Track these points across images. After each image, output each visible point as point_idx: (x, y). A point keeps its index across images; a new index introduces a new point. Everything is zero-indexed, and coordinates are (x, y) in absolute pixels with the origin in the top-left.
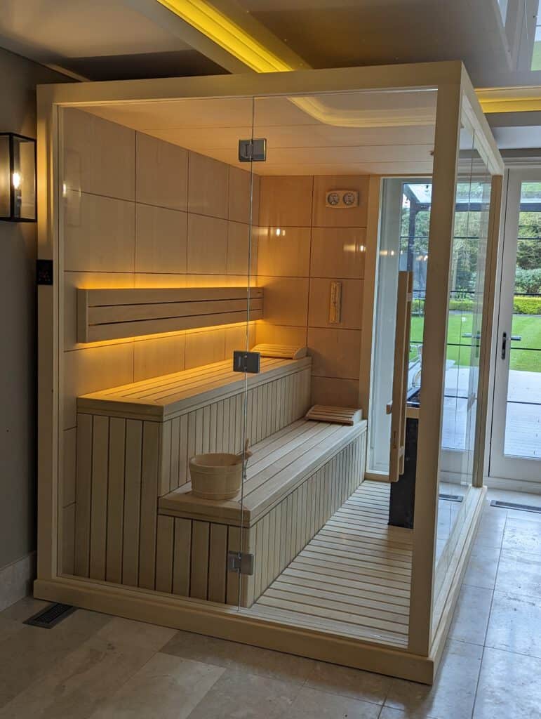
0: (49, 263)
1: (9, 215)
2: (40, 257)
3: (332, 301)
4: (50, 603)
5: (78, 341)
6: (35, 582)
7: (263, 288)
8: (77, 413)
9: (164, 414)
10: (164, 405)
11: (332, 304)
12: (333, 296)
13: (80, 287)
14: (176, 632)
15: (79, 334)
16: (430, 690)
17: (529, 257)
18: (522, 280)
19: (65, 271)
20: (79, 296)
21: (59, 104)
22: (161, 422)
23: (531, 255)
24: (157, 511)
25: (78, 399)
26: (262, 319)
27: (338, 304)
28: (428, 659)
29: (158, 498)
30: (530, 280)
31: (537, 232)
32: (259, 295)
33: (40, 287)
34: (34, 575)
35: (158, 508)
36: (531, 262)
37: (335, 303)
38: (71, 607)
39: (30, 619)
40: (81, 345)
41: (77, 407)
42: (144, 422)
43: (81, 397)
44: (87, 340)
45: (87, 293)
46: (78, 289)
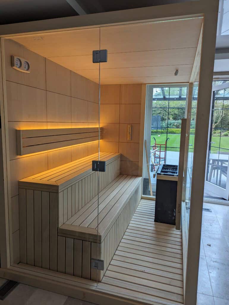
3: (128, 132)
5: (17, 155)
7: (102, 128)
8: (19, 188)
9: (59, 189)
10: (59, 185)
11: (128, 133)
12: (128, 130)
13: (18, 129)
14: (67, 297)
15: (18, 152)
19: (8, 121)
20: (17, 134)
22: (58, 193)
23: (177, 116)
24: (57, 234)
25: (19, 182)
27: (130, 134)
29: (58, 228)
35: (57, 233)
37: (129, 133)
38: (17, 282)
40: (19, 157)
41: (19, 185)
42: (50, 193)
43: (20, 180)
44: (22, 154)
45: (21, 132)
46: (16, 130)
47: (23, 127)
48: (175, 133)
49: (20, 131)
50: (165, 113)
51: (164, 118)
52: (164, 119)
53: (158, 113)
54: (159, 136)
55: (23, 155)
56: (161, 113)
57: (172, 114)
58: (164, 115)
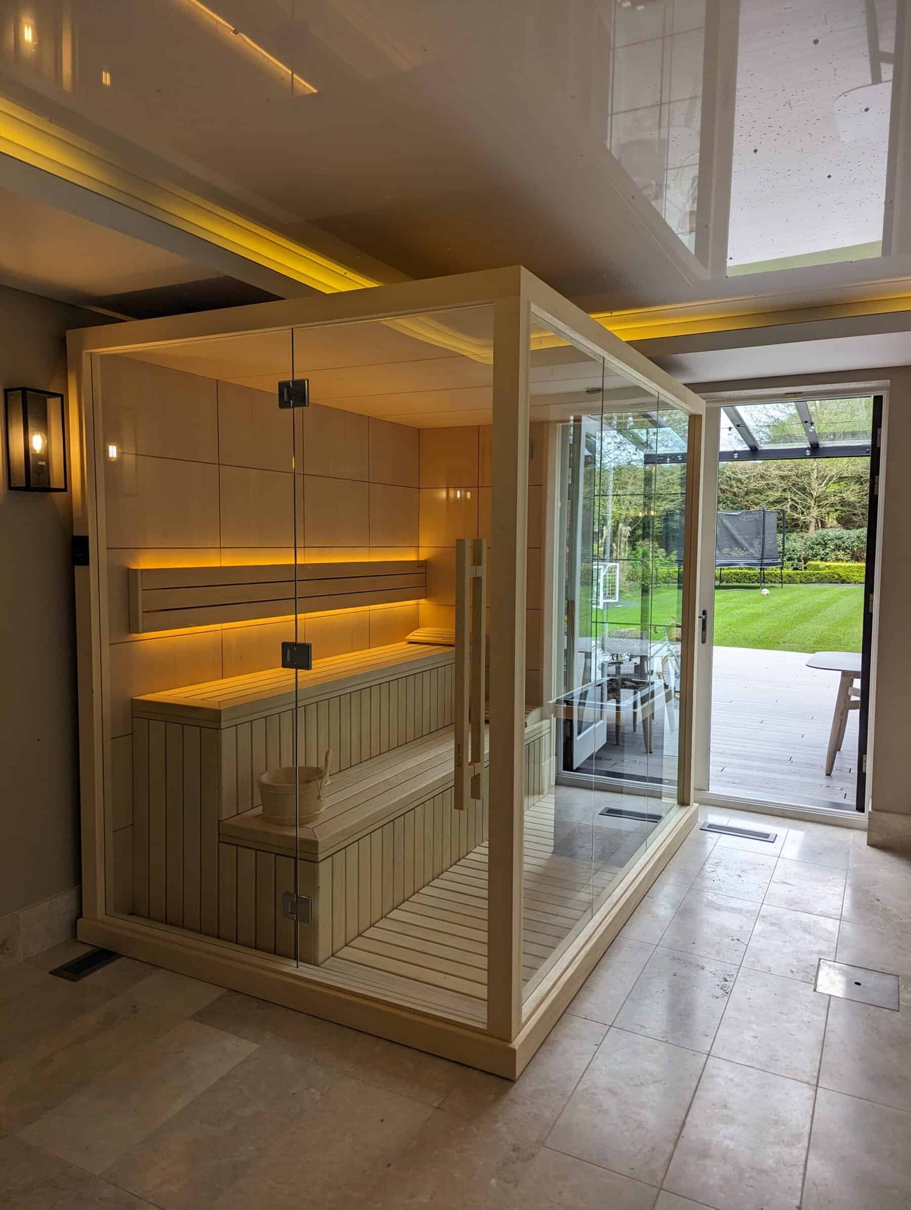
0: (85, 539)
1: (24, 485)
2: (75, 534)
4: (93, 948)
5: (130, 632)
6: (79, 921)
7: (425, 561)
8: (132, 717)
9: (223, 719)
10: (222, 708)
13: (133, 566)
14: (225, 990)
15: (132, 626)
16: (511, 1087)
17: (854, 515)
18: (844, 542)
19: (107, 548)
20: (130, 576)
21: (90, 351)
22: (219, 729)
23: (856, 512)
24: (219, 838)
25: (133, 701)
26: (425, 598)
28: (510, 1046)
29: (219, 822)
30: (854, 542)
31: (862, 484)
32: (420, 570)
33: (76, 568)
34: (80, 915)
35: (219, 835)
36: (856, 520)
39: (61, 967)
40: (134, 636)
41: (133, 710)
42: (202, 729)
43: (137, 698)
44: (141, 630)
45: (139, 573)
46: (129, 569)
47: (147, 562)
48: (843, 582)
49: (136, 570)
50: (804, 500)
51: (797, 519)
52: (796, 526)
53: (771, 499)
54: (765, 591)
55: (144, 632)
56: (786, 499)
57: (832, 505)
58: (799, 507)
